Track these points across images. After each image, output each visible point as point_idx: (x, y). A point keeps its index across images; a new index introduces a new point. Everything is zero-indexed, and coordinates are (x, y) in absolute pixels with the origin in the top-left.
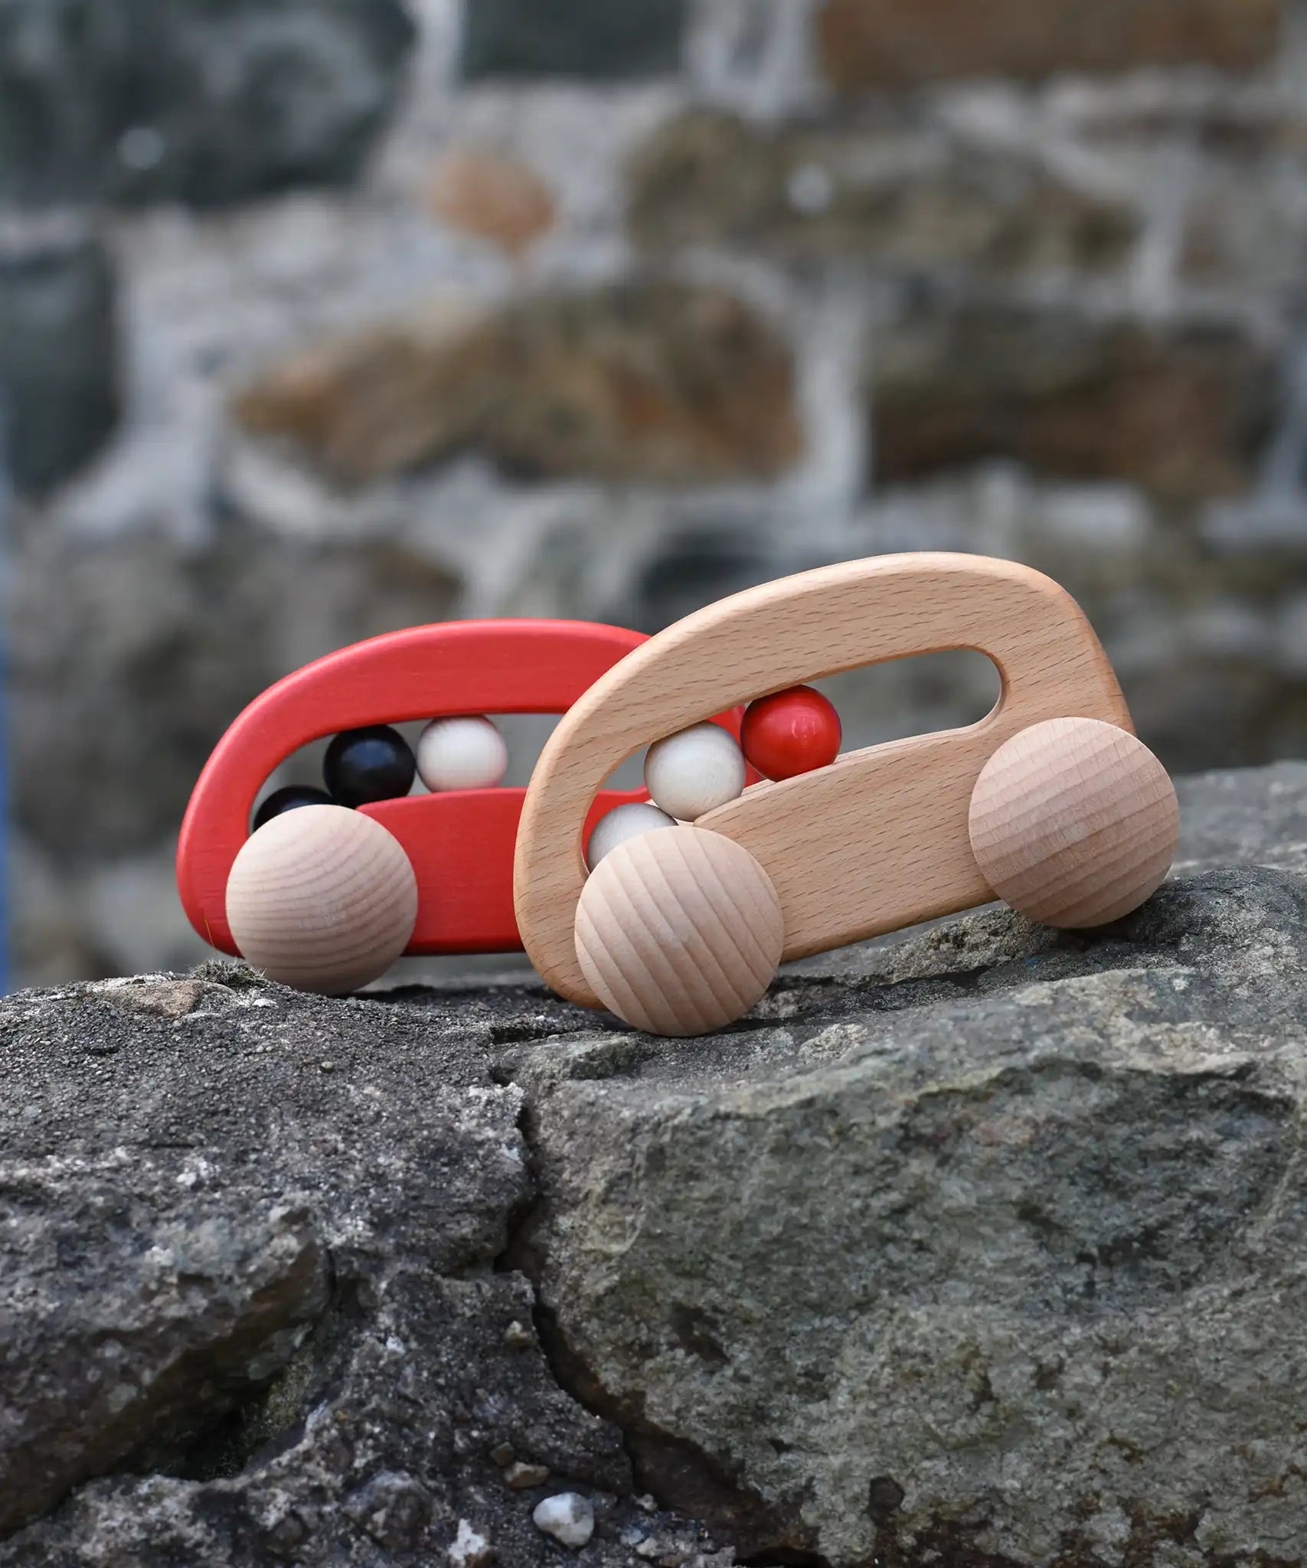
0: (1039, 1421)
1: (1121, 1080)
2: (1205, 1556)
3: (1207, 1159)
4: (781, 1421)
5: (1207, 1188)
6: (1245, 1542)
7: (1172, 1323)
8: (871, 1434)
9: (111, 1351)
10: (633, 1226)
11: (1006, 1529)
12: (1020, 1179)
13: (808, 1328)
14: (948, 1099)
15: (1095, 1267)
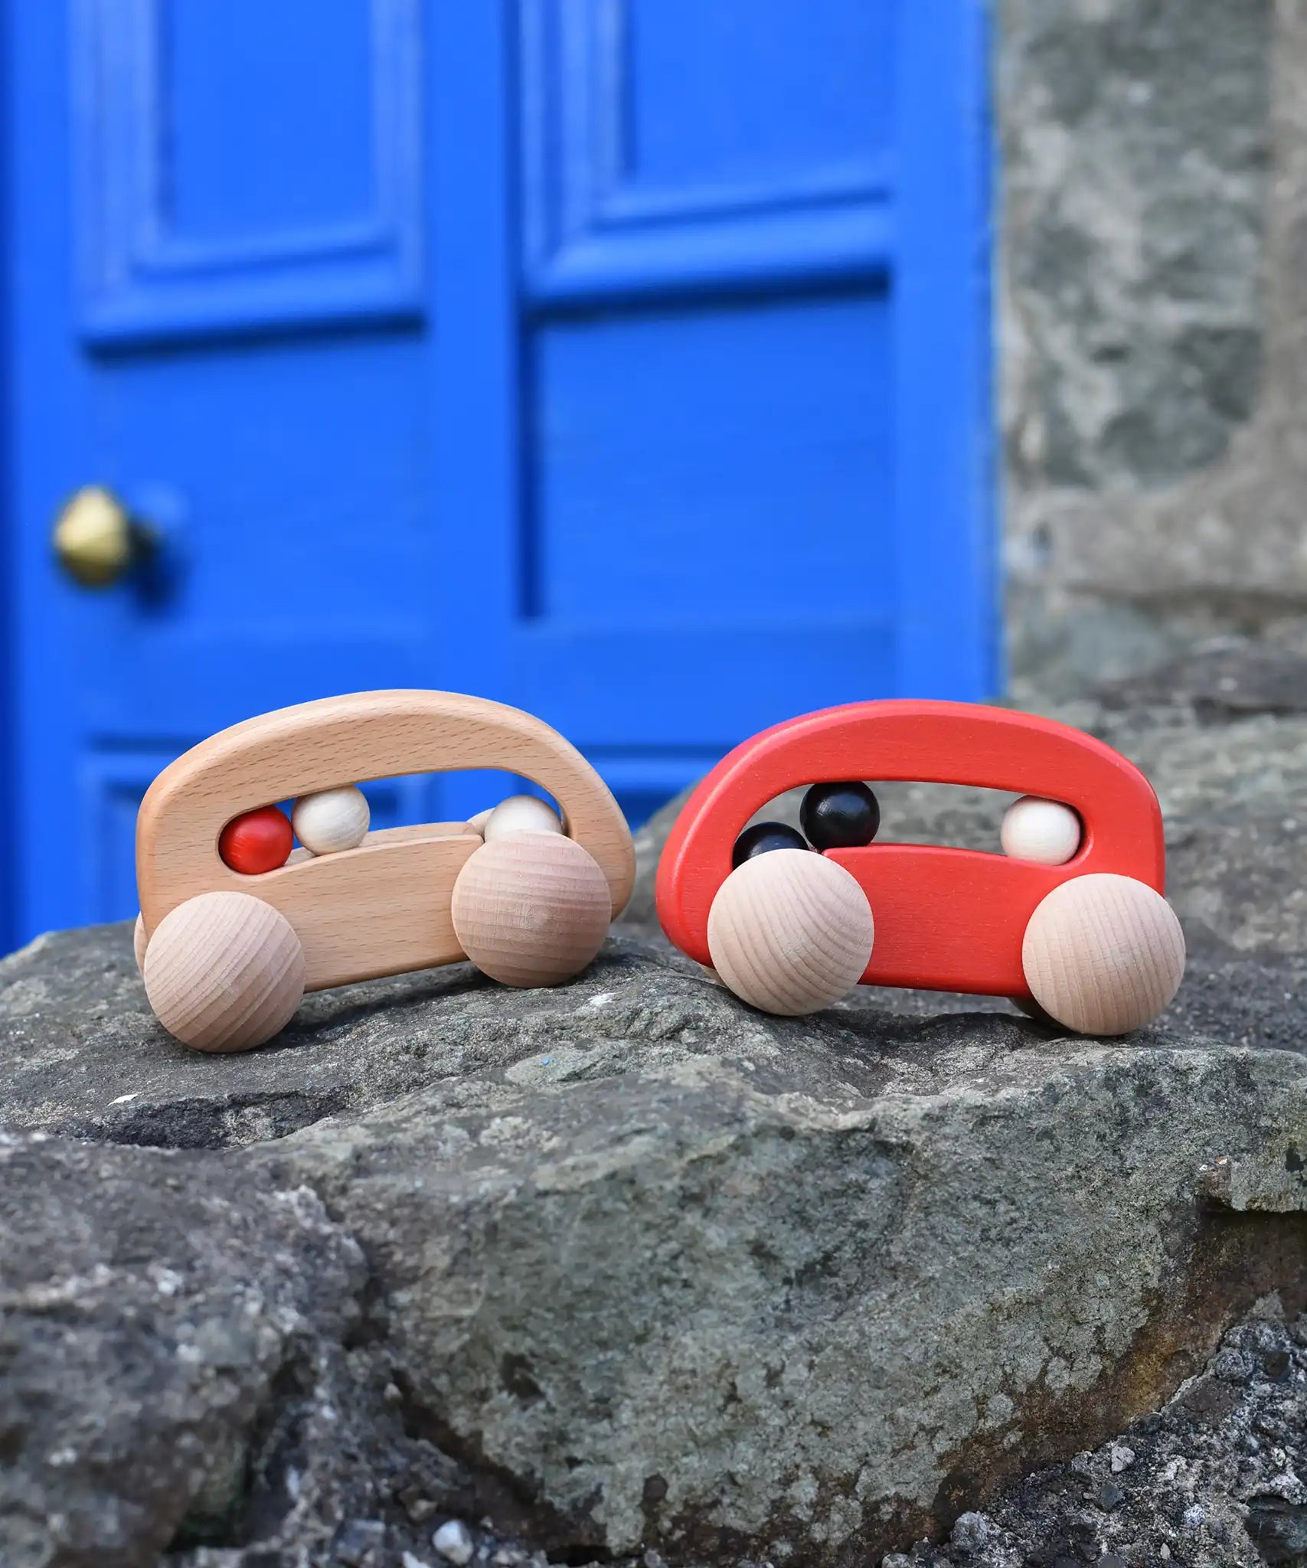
0: (763, 1413)
1: (808, 1139)
2: (861, 1503)
3: (862, 1196)
4: (578, 1441)
5: (862, 1217)
6: (887, 1488)
7: (850, 1324)
8: (650, 1441)
9: (187, 1441)
10: (478, 1292)
11: (732, 1505)
12: (754, 1223)
13: (593, 1362)
14: (702, 1164)
15: (791, 1288)
